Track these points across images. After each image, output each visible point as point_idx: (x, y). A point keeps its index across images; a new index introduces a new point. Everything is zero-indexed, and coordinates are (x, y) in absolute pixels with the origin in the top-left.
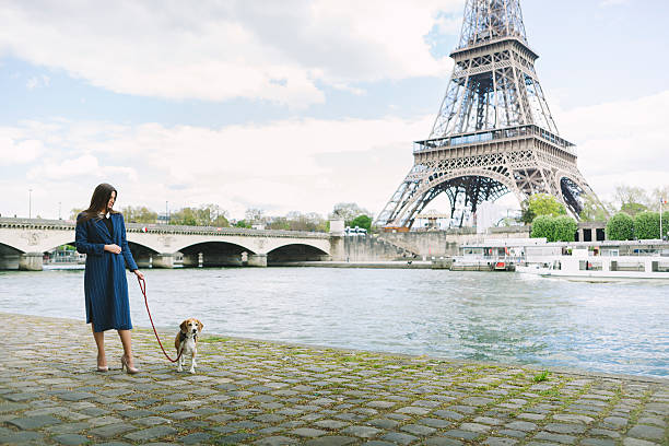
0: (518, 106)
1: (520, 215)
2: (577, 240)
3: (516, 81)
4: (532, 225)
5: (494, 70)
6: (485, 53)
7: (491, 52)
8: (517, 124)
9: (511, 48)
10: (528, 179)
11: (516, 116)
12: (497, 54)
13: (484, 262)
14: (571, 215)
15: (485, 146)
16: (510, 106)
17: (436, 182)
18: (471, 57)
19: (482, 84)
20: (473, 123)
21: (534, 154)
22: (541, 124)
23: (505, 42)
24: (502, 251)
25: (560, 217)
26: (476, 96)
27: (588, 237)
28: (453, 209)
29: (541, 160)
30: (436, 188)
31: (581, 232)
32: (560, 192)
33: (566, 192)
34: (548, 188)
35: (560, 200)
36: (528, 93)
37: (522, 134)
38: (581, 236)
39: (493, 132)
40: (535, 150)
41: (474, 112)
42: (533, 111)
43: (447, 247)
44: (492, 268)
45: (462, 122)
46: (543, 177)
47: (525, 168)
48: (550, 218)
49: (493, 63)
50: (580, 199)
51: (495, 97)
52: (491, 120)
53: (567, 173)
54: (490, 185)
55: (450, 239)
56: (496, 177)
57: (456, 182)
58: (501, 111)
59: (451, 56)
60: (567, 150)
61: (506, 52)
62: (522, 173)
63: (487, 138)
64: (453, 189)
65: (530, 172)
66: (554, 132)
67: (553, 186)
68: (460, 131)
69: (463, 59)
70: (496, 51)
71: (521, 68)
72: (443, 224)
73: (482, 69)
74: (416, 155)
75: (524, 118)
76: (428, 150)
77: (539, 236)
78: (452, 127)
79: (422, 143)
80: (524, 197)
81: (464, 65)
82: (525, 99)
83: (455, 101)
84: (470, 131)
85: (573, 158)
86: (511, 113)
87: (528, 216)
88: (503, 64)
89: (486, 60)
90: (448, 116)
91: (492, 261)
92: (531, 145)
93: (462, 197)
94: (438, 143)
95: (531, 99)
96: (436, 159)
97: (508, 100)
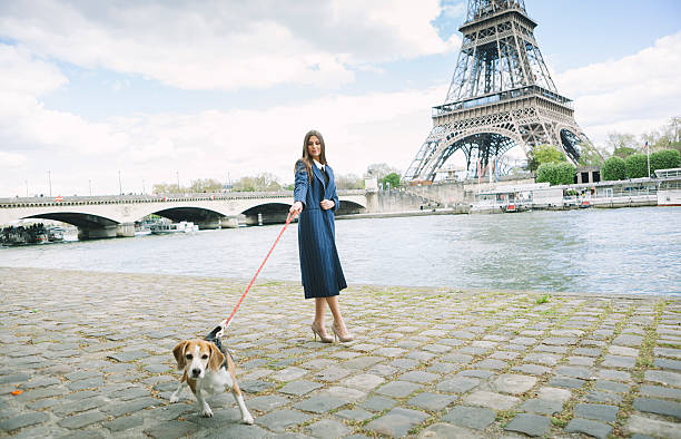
0: (521, 70)
1: (526, 164)
2: (576, 182)
3: (518, 48)
4: (537, 171)
5: (498, 39)
6: (490, 26)
7: (495, 24)
8: (520, 86)
9: (513, 19)
10: (532, 133)
11: (519, 79)
12: (499, 26)
13: (497, 206)
14: (570, 161)
15: (493, 106)
16: (513, 70)
17: (456, 139)
18: (478, 30)
19: (488, 54)
20: (482, 88)
21: (537, 111)
22: (541, 83)
23: (507, 14)
24: (512, 196)
25: (561, 164)
26: (484, 63)
27: (585, 179)
28: (469, 163)
29: (543, 117)
30: (453, 145)
31: (579, 175)
32: (560, 141)
33: (565, 141)
34: (550, 140)
35: (560, 149)
36: (529, 58)
37: (525, 94)
38: (580, 179)
39: (500, 94)
40: (537, 107)
41: (483, 79)
42: (534, 73)
43: (465, 195)
44: (504, 210)
45: (473, 87)
46: (545, 130)
47: (529, 124)
48: (552, 165)
49: (497, 33)
50: (578, 147)
51: (500, 63)
52: (498, 84)
53: (566, 125)
54: (500, 140)
55: (467, 188)
56: (504, 133)
57: (470, 139)
58: (506, 75)
59: (460, 30)
60: (566, 105)
61: (508, 23)
62: (527, 128)
63: (495, 100)
64: (468, 146)
65: (534, 126)
66: (553, 90)
67: (554, 137)
68: (472, 95)
69: (470, 32)
70: (499, 23)
71: (522, 36)
72: (462, 176)
73: (487, 40)
74: (434, 118)
75: (526, 80)
76: (444, 113)
77: (544, 181)
78: (465, 92)
79: (439, 108)
80: (529, 148)
81: (471, 37)
82: (526, 63)
83: (466, 69)
84: (479, 94)
85: (570, 111)
86: (514, 77)
87: (533, 165)
88: (506, 34)
89: (491, 32)
90: (460, 83)
91: (503, 205)
92: (534, 103)
93: (475, 152)
94: (452, 107)
95: (531, 63)
96: (452, 121)
97: (512, 65)
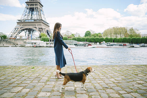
0: (39, 15)
1: (39, 36)
2: (49, 41)
3: (39, 10)
4: (41, 38)
5: (34, 7)
6: (33, 3)
7: (34, 4)
8: (39, 19)
9: (38, 4)
10: (41, 30)
11: (39, 17)
12: (35, 4)
13: (32, 45)
14: (48, 37)
15: (32, 22)
16: (38, 15)
17: (23, 29)
18: (30, 4)
19: (32, 10)
20: (30, 17)
21: (42, 25)
22: (43, 19)
23: (37, 2)
24: (35, 43)
25: (46, 37)
26: (31, 12)
27: (51, 41)
28: (26, 35)
29: (43, 26)
30: (22, 30)
31: (50, 40)
32: (46, 32)
33: (47, 33)
34: (44, 32)
35: (46, 34)
36: (41, 13)
37: (40, 21)
38: (50, 41)
39: (34, 20)
40: (42, 24)
41: (30, 15)
42: (42, 17)
43: (24, 42)
44: (33, 47)
45: (28, 17)
46: (43, 30)
47: (40, 28)
48: (44, 37)
49: (34, 6)
50: (50, 34)
51: (35, 13)
52: (34, 17)
53: (48, 29)
54: (33, 30)
55: (25, 41)
56: (34, 29)
57: (26, 29)
58: (36, 16)
59: (26, 2)
60: (48, 25)
61: (37, 4)
62: (39, 28)
63: (33, 21)
64: (26, 31)
65: (41, 28)
66: (46, 21)
67: (45, 31)
68: (27, 19)
69: (28, 4)
70: (35, 3)
71: (40, 8)
72: (24, 38)
73: (32, 7)
74: (17, 23)
75: (40, 18)
76: (20, 22)
77: (42, 41)
78: (26, 18)
79: (19, 20)
80: (40, 33)
81: (28, 5)
82: (40, 14)
83: (26, 12)
84: (29, 19)
85: (49, 26)
86: (38, 17)
87: (40, 37)
88: (36, 6)
89: (33, 5)
90: (25, 15)
91: (33, 45)
92: (41, 23)
93: (27, 32)
94: (22, 21)
95: (42, 14)
96: (22, 24)
97: (37, 14)
